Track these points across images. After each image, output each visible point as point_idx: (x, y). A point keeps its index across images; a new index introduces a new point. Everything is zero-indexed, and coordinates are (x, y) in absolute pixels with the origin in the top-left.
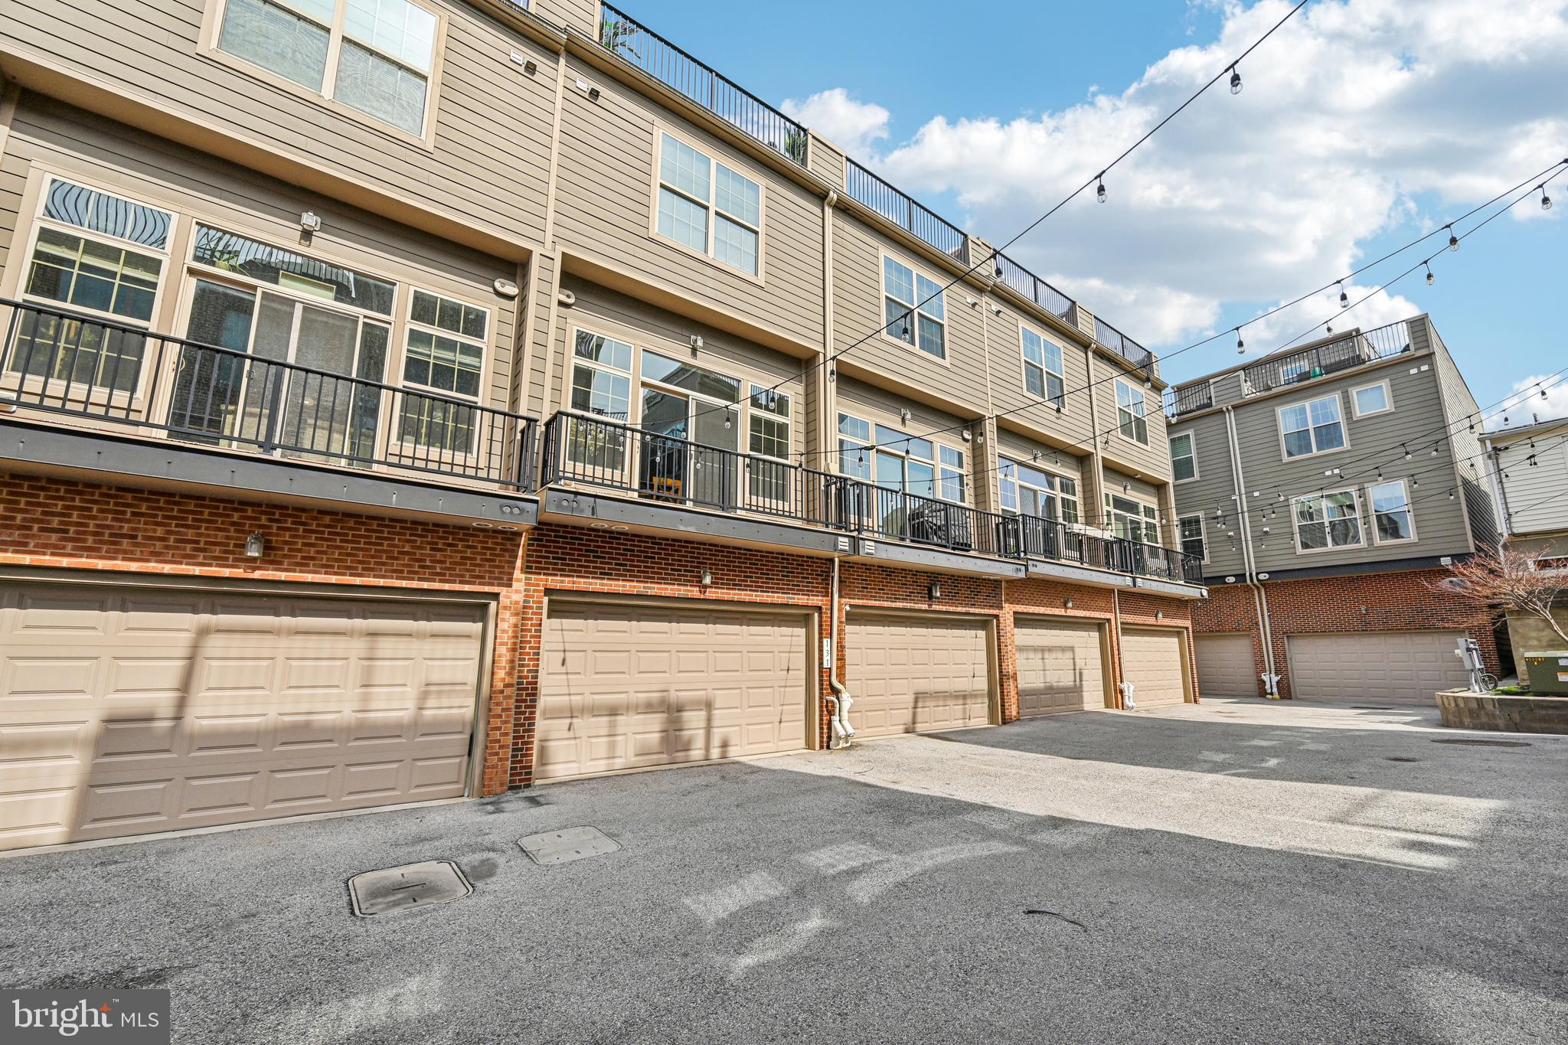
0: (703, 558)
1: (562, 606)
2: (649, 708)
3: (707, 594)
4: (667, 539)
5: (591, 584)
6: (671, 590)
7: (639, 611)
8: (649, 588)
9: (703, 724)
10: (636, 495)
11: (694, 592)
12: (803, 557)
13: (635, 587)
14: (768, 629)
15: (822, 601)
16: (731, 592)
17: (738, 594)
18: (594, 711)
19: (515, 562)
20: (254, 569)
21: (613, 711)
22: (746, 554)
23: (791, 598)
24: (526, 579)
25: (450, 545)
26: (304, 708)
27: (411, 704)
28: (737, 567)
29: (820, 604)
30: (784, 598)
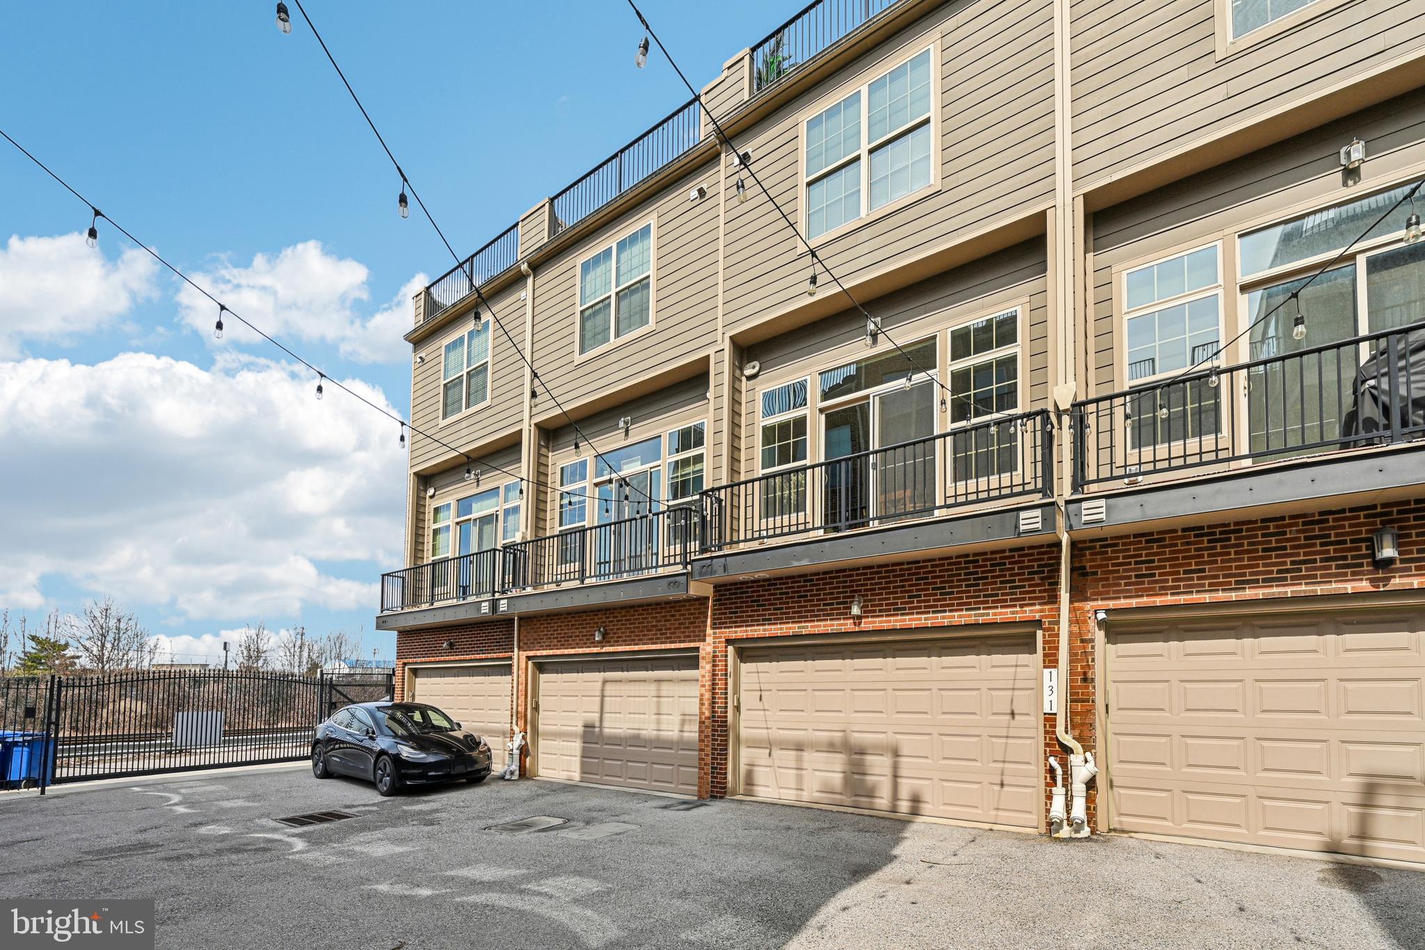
0: (857, 586)
1: (748, 652)
2: (831, 747)
3: (863, 625)
4: (818, 574)
5: (756, 631)
6: (825, 626)
7: (814, 650)
8: (803, 627)
9: (888, 771)
10: (821, 532)
11: (849, 625)
12: (1004, 551)
13: (790, 628)
14: (971, 659)
15: (1042, 611)
16: (892, 618)
17: (901, 621)
18: (784, 745)
19: (706, 621)
20: (603, 647)
21: (799, 747)
22: (909, 569)
23: (983, 615)
24: (714, 633)
25: (672, 616)
26: (636, 726)
27: (677, 728)
28: (898, 587)
29: (1037, 616)
30: (970, 616)
